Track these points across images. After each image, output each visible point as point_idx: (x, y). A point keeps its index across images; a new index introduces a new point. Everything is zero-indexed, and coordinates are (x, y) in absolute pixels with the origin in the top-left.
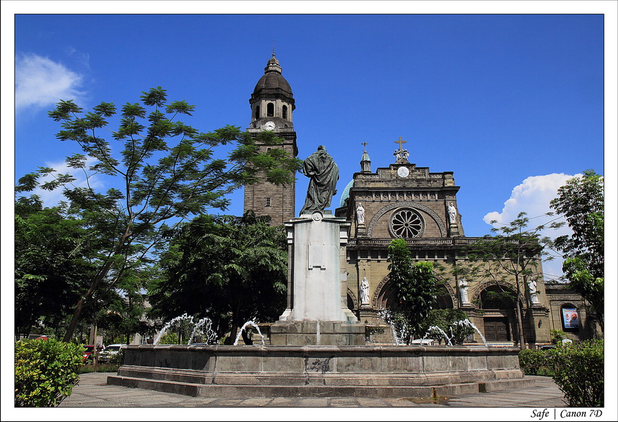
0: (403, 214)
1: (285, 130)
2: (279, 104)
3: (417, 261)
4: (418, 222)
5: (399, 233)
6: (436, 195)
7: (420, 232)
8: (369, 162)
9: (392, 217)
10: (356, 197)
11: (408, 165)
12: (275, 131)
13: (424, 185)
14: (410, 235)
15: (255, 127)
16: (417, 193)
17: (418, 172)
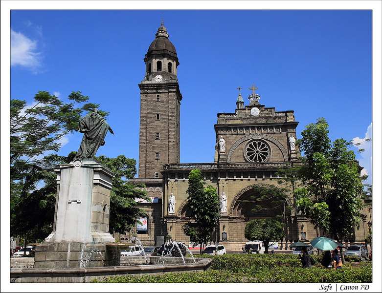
0: (255, 144)
1: (170, 81)
2: (165, 62)
3: (263, 179)
4: (266, 149)
5: (251, 158)
6: (280, 129)
7: (267, 157)
8: (243, 102)
9: (246, 146)
10: (219, 131)
11: (259, 106)
12: (163, 83)
13: (271, 121)
14: (260, 160)
15: (148, 79)
16: (265, 128)
17: (266, 112)
